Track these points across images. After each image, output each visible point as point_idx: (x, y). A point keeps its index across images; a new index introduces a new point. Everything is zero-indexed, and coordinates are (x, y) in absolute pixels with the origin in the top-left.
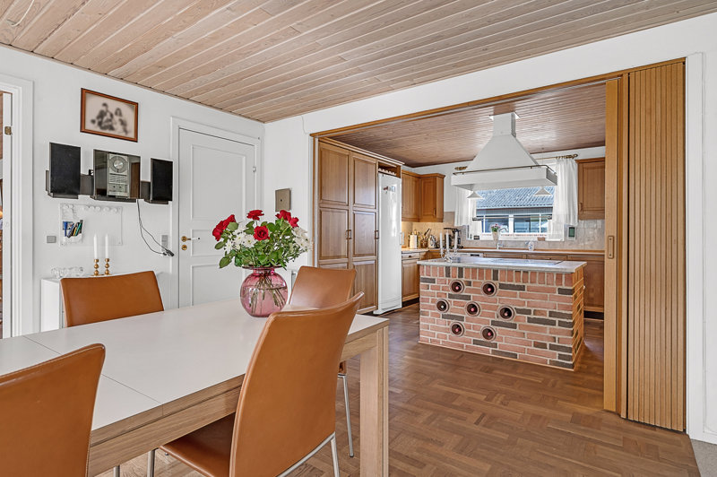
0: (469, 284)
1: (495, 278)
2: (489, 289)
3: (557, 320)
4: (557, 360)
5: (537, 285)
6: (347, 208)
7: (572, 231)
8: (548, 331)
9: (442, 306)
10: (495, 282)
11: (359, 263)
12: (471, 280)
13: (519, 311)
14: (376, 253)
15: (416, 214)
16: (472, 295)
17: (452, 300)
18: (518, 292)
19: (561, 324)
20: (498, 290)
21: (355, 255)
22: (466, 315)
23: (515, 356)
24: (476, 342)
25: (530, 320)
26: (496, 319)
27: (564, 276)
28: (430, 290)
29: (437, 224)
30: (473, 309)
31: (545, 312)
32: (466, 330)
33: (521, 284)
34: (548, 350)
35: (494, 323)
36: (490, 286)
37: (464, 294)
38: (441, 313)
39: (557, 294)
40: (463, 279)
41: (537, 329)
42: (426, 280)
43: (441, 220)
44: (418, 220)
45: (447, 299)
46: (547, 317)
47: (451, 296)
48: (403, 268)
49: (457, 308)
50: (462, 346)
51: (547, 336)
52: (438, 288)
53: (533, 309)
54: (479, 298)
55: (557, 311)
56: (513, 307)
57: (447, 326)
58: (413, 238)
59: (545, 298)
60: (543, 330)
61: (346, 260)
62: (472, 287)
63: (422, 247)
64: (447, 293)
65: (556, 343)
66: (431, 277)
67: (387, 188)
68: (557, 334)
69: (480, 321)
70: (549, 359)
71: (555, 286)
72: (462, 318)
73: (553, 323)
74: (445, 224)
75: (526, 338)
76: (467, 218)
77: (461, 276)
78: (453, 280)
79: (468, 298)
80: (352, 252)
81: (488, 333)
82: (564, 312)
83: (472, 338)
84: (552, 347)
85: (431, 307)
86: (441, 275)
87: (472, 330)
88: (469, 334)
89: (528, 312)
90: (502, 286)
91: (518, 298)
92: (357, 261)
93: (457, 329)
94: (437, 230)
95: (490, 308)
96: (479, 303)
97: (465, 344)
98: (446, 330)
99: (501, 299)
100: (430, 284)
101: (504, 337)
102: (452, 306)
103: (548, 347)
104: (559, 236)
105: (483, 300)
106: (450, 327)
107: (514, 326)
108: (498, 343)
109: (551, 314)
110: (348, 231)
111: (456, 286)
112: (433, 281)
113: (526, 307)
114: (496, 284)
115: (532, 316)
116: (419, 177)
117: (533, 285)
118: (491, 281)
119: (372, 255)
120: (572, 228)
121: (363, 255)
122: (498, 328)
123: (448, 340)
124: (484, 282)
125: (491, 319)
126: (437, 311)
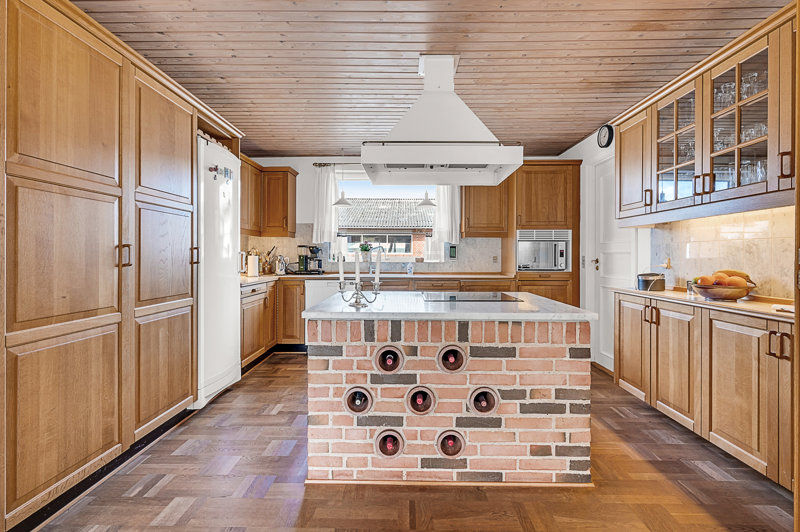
0: (413, 351)
1: (463, 337)
2: (452, 359)
3: (567, 402)
4: (568, 471)
5: (536, 345)
6: (117, 192)
7: (453, 251)
8: (554, 424)
9: (358, 400)
10: (462, 345)
11: (152, 319)
12: (415, 343)
13: (506, 395)
14: (193, 291)
15: (257, 224)
16: (418, 373)
17: (379, 387)
18: (504, 360)
19: (575, 409)
20: (468, 360)
21: (139, 301)
22: (408, 412)
23: (498, 477)
24: (426, 463)
25: (524, 409)
26: (465, 414)
27: (578, 326)
28: (331, 370)
29: (286, 240)
30: (420, 400)
31: (550, 390)
32: (407, 442)
33: (509, 345)
34: (553, 457)
35: (461, 422)
36: (454, 353)
37: (403, 372)
38: (355, 416)
39: (568, 358)
40: (401, 344)
41: (535, 424)
42: (321, 351)
43: (293, 235)
44: (259, 233)
45: (368, 385)
46: (553, 400)
47: (375, 379)
48: (243, 312)
49: (389, 400)
50: (399, 475)
51: (552, 434)
52: (348, 365)
53: (528, 389)
54: (432, 376)
55: (567, 387)
56: (496, 388)
57: (369, 441)
58: (253, 260)
59: (548, 367)
60: (547, 423)
61: (115, 317)
62: (419, 358)
63: (264, 272)
64: (368, 373)
65: (567, 444)
66: (334, 343)
67: (216, 169)
68: (568, 426)
69: (435, 422)
70: (554, 473)
71: (564, 345)
72: (399, 421)
73: (560, 409)
74: (298, 240)
75: (517, 443)
76: (330, 232)
77: (396, 336)
78: (379, 346)
79: (411, 379)
80: (132, 295)
81: (450, 444)
82: (578, 388)
83: (420, 457)
84: (561, 451)
85: (333, 407)
86: (355, 337)
87: (419, 442)
88: (414, 450)
89: (521, 394)
90: (476, 352)
91: (504, 372)
92: (146, 314)
93: (389, 444)
94: (287, 250)
95: (455, 394)
96: (432, 386)
97: (405, 471)
98: (367, 448)
99: (475, 375)
100: (331, 359)
101: (478, 445)
102: (378, 399)
103: (553, 451)
104: (438, 256)
105: (440, 380)
106: (375, 442)
107: (497, 423)
108: (469, 458)
109: (559, 393)
110: (121, 246)
111: (389, 359)
112: (338, 351)
113: (517, 387)
114: (464, 348)
115: (528, 401)
116: (261, 170)
117: (530, 345)
118: (454, 343)
119: (184, 295)
120: (453, 247)
121: (163, 299)
122: (468, 430)
123: (370, 468)
124: (443, 345)
125: (455, 416)
126: (347, 412)
